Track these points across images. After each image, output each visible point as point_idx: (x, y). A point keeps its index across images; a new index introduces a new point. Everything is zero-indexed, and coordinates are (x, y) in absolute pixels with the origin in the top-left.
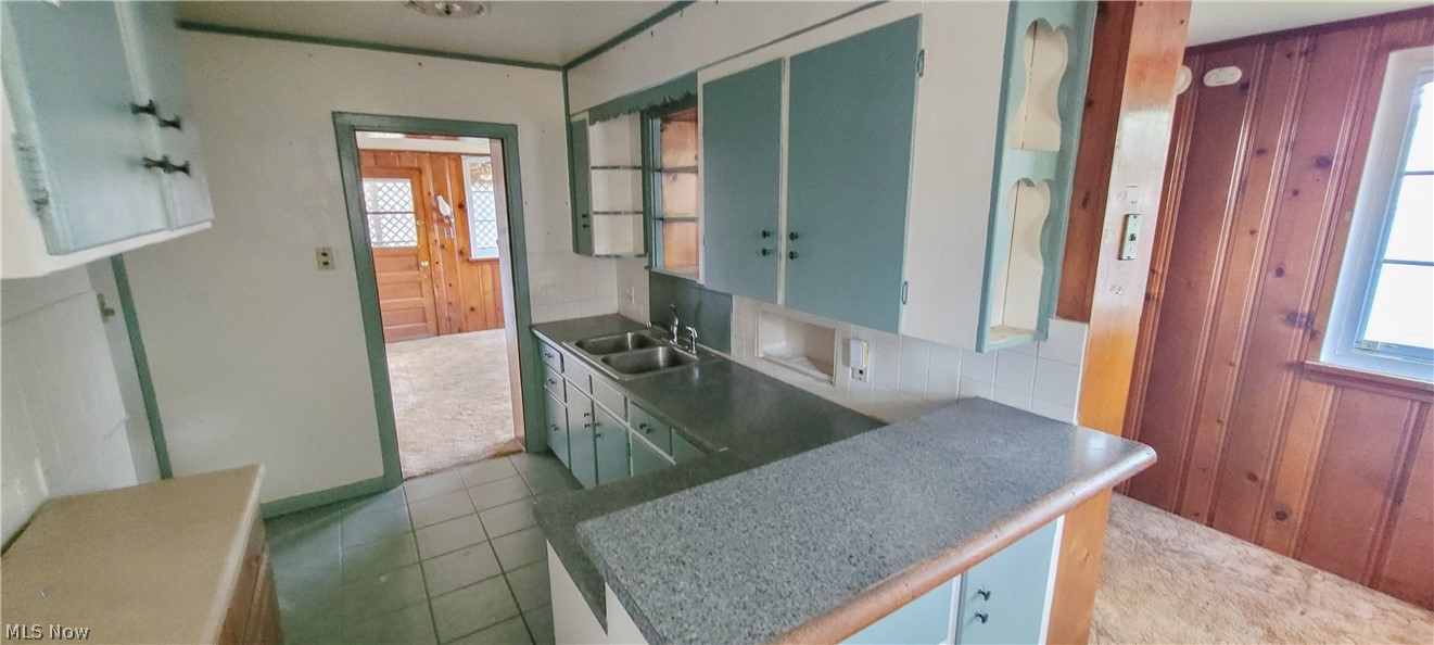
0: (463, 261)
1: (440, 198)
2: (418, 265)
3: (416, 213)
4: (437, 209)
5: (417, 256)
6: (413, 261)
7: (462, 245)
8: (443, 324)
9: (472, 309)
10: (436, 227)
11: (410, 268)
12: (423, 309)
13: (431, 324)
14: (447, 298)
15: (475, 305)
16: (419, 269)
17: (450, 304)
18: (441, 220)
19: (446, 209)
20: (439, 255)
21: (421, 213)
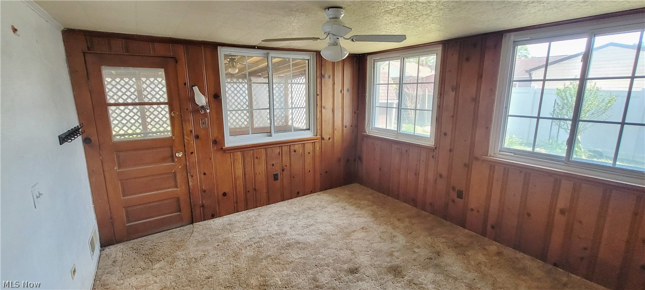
0: (218, 150)
1: (196, 89)
2: (172, 157)
3: (170, 103)
4: (192, 99)
5: (171, 147)
6: (166, 152)
7: (216, 135)
8: (198, 212)
9: (225, 194)
10: (191, 118)
11: (164, 160)
12: (178, 199)
13: (186, 213)
14: (201, 186)
15: (226, 191)
16: (173, 161)
17: (204, 191)
18: (197, 109)
19: (201, 100)
20: (193, 145)
21: (176, 104)
